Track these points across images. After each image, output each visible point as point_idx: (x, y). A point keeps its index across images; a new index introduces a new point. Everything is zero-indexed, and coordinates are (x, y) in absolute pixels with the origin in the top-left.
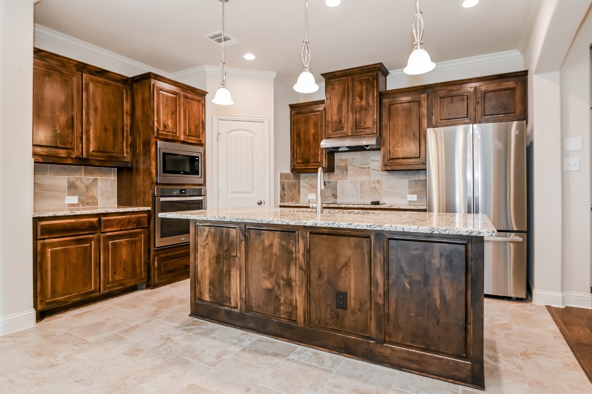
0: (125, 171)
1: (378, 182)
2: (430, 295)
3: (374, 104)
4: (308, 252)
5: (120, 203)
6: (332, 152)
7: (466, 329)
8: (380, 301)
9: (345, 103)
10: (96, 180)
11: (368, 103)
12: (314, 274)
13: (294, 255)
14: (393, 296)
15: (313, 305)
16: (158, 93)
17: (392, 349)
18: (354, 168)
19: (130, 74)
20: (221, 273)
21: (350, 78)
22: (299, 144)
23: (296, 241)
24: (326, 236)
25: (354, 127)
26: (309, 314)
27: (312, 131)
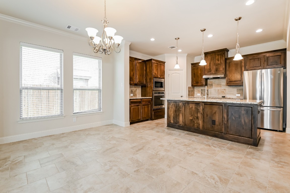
0: (144, 87)
1: (225, 89)
2: (241, 121)
3: (223, 62)
4: (203, 109)
5: (142, 96)
6: (206, 79)
7: (252, 130)
8: (226, 123)
9: (212, 62)
10: (136, 89)
11: (221, 62)
12: (205, 116)
13: (199, 110)
14: (229, 121)
15: (205, 124)
16: (154, 64)
17: (229, 136)
18: (215, 84)
19: (146, 59)
20: (177, 115)
21: (214, 54)
22: (195, 77)
23: (200, 106)
24: (209, 105)
25: (215, 71)
26: (204, 126)
27: (200, 72)
